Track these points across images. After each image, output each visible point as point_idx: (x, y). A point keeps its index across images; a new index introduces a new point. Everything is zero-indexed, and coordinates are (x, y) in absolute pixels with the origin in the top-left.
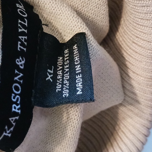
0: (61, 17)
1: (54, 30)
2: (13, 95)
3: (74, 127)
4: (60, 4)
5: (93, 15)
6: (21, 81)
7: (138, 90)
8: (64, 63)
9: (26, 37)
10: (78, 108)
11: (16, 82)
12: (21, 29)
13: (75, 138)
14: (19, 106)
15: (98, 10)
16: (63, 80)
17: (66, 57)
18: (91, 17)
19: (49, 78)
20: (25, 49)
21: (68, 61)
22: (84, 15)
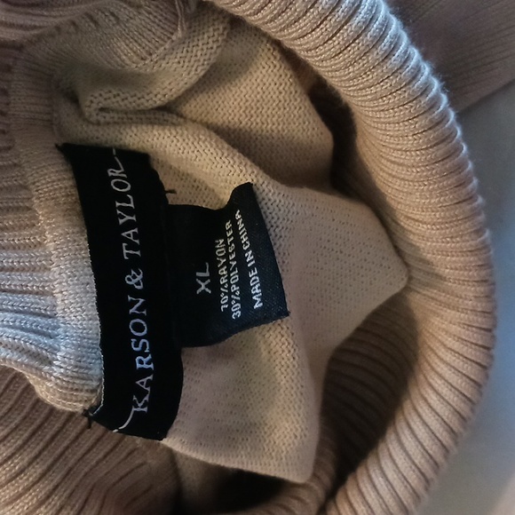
0: (201, 163)
1: (200, 185)
2: (133, 340)
3: (288, 367)
4: (192, 139)
5: (279, 124)
6: (144, 312)
7: (428, 253)
8: (227, 250)
9: (136, 230)
10: (282, 328)
11: (134, 316)
12: (123, 217)
13: (299, 386)
14: (149, 357)
15: (285, 111)
16: (230, 285)
17: (230, 237)
18: (276, 131)
19: (203, 288)
20: (138, 253)
21: (233, 245)
22: (260, 132)
